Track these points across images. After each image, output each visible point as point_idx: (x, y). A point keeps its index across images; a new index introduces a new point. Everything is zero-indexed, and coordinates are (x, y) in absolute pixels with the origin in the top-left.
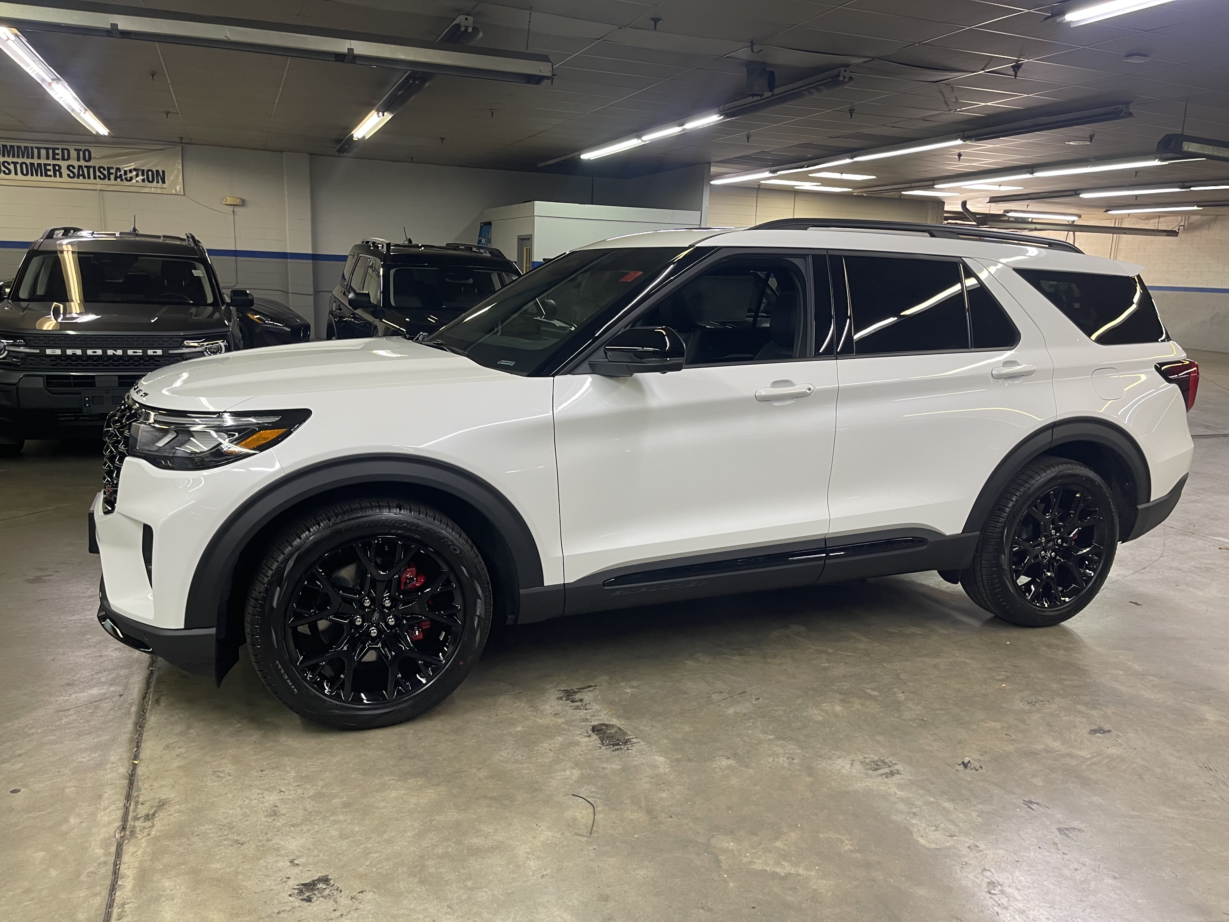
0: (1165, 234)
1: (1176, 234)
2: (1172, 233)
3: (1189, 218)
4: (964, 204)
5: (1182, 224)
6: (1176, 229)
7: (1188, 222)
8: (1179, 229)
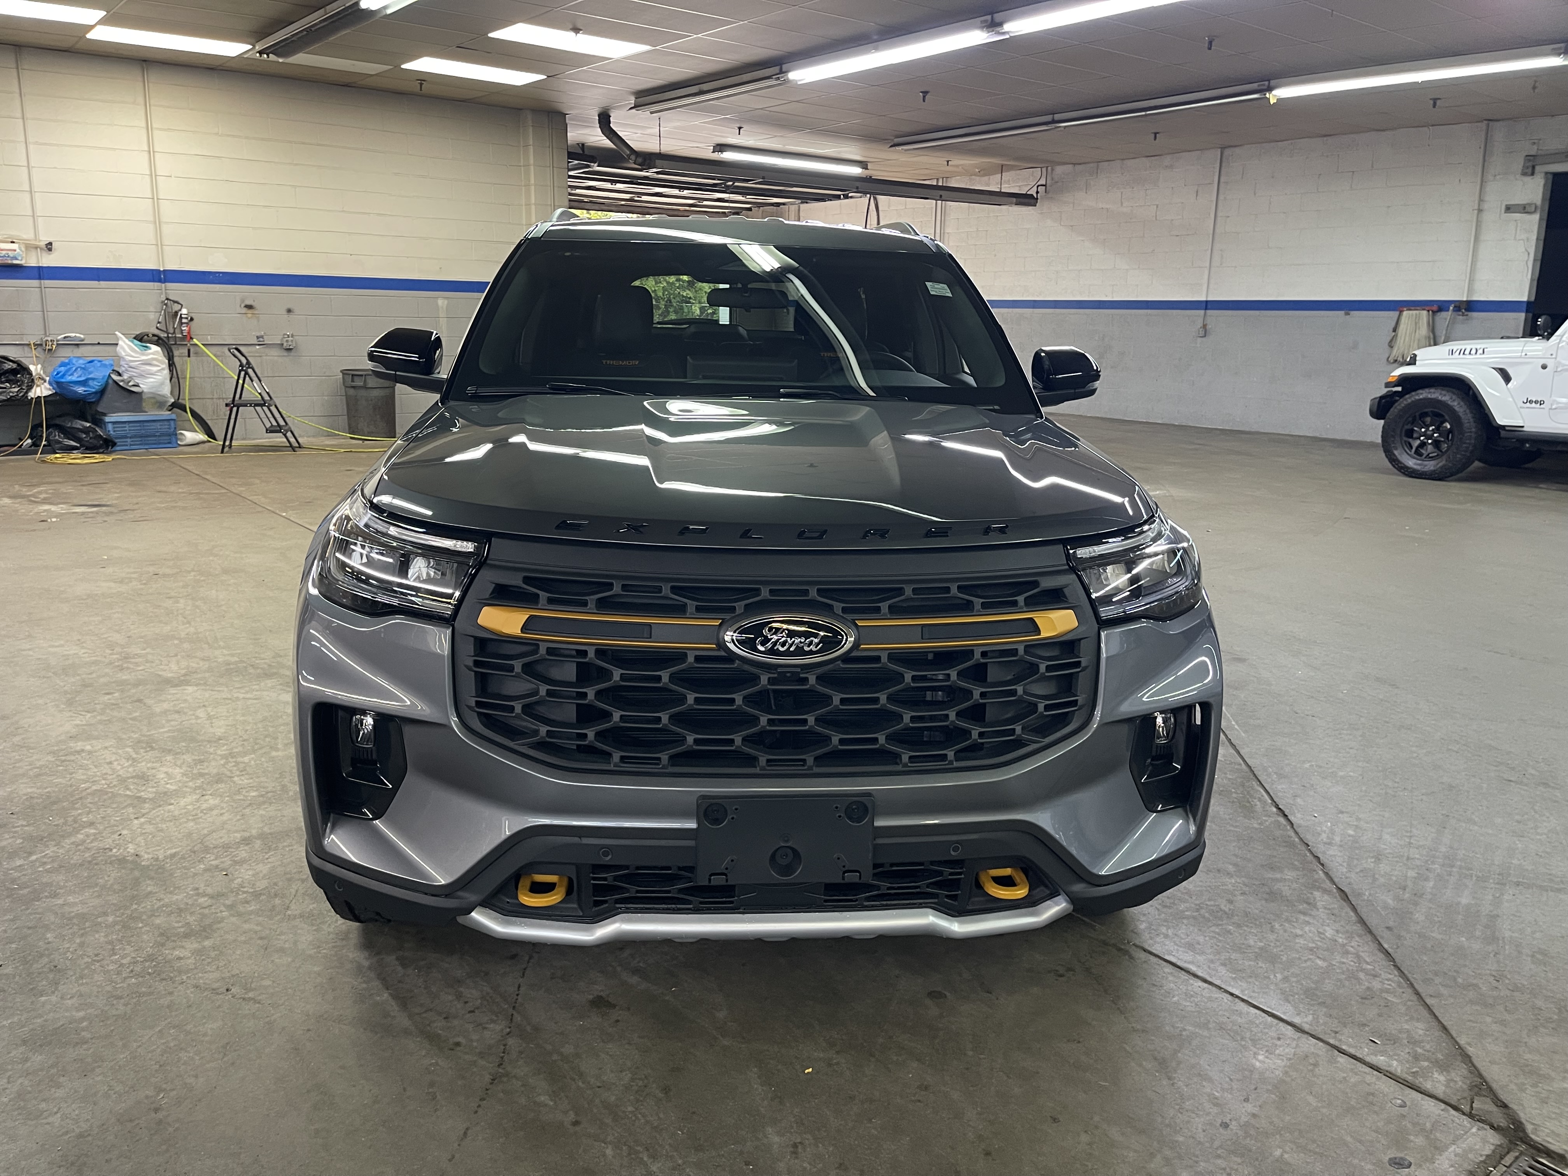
0: (1014, 200)
1: (1033, 201)
2: (1026, 200)
3: (1052, 170)
4: (604, 120)
5: (1043, 182)
6: (1033, 192)
7: (1052, 179)
8: (1037, 192)
